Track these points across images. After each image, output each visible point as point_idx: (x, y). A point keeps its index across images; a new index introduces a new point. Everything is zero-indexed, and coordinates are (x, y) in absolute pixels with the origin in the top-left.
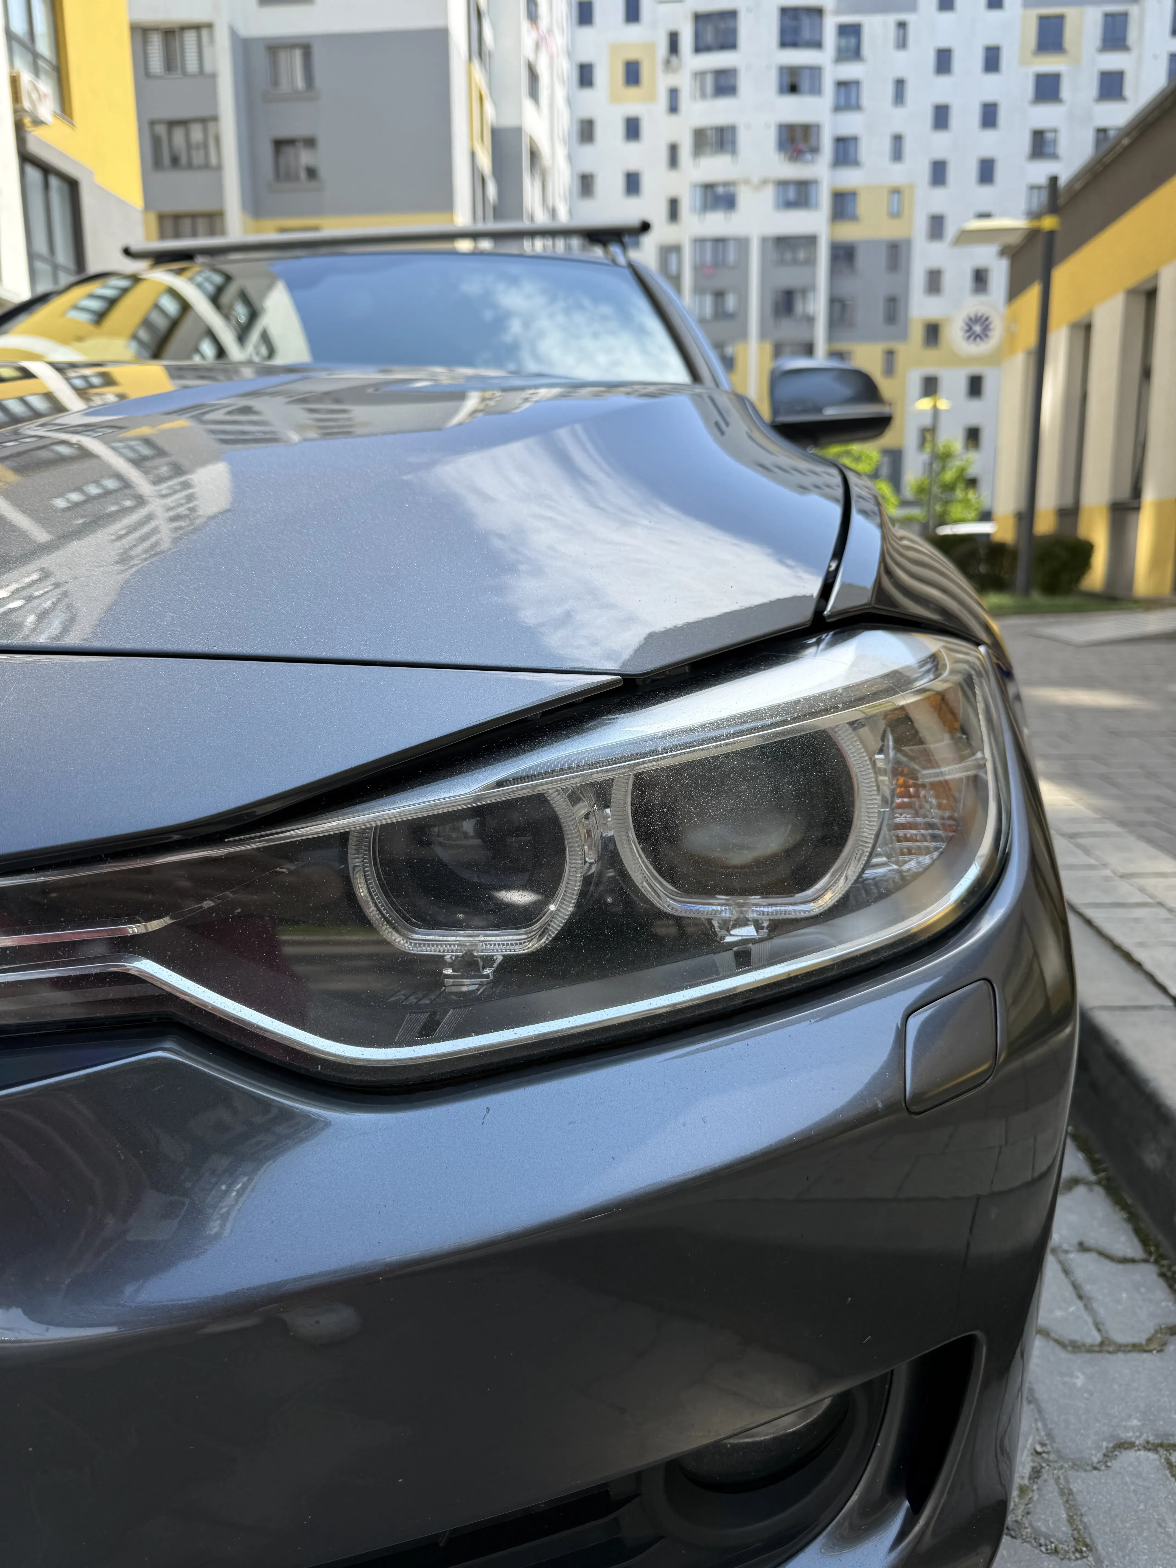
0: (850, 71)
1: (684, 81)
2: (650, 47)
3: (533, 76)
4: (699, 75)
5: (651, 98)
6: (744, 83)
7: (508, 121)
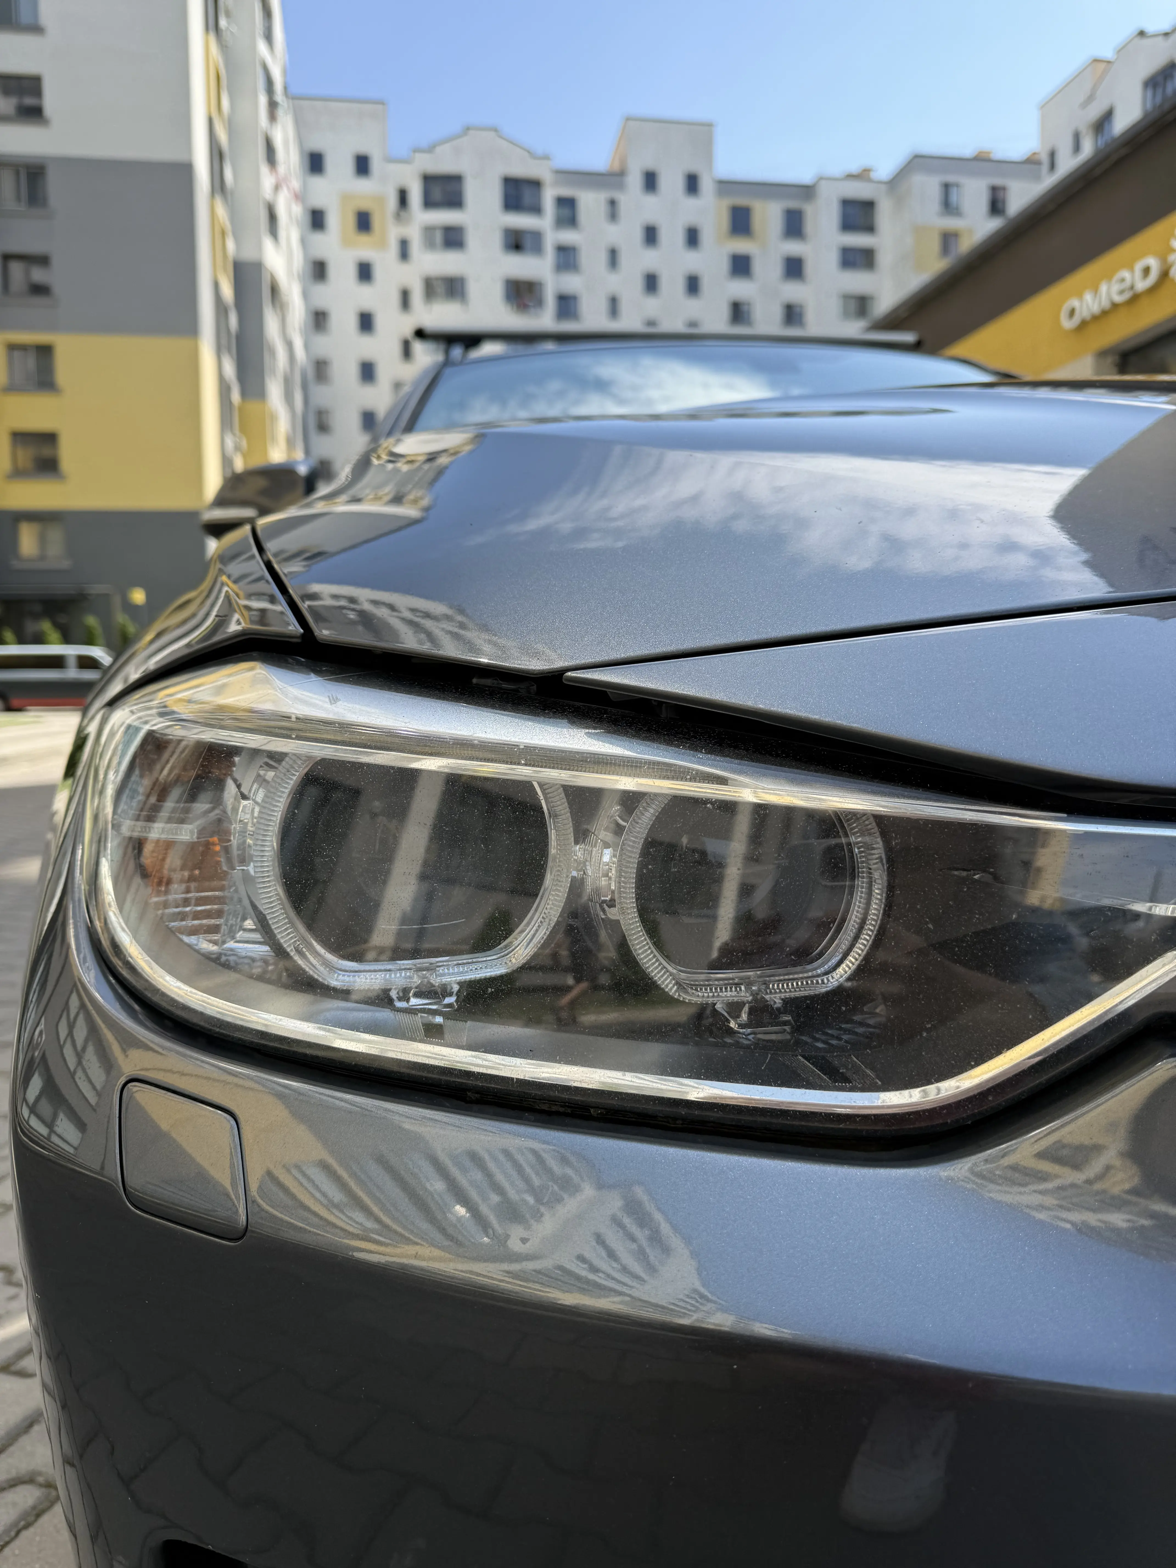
0: (568, 237)
1: (414, 234)
2: (380, 200)
3: (272, 217)
4: (428, 230)
5: (382, 245)
6: (472, 239)
7: (248, 255)
